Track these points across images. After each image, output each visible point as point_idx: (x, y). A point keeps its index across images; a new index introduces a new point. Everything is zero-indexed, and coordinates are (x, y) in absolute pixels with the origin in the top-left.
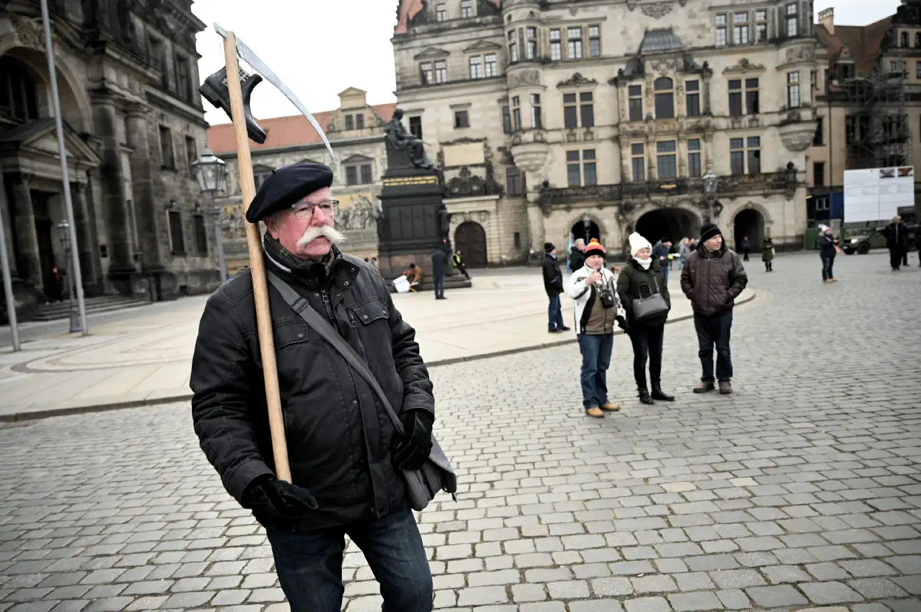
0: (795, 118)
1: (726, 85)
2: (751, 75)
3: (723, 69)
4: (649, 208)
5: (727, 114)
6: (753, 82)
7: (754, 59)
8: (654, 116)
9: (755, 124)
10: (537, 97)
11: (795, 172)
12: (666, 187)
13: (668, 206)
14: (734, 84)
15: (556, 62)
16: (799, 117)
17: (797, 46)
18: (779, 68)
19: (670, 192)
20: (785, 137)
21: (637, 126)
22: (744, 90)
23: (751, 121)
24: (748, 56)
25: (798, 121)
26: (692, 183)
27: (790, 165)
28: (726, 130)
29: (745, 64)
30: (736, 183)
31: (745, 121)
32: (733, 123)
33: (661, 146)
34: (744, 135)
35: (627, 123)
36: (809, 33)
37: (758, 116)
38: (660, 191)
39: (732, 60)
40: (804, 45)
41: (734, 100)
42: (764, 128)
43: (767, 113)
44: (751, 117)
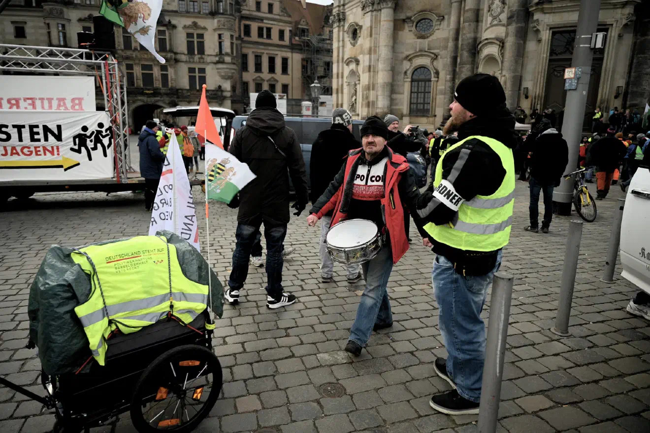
0: (221, 60)
1: (185, 35)
2: (200, 32)
3: (182, 26)
4: (139, 103)
5: (186, 52)
6: (201, 36)
7: (201, 22)
8: (139, 49)
9: (202, 60)
10: (63, 26)
11: (222, 91)
12: (147, 92)
13: (150, 103)
14: (190, 35)
15: (77, 4)
16: (224, 60)
17: (222, 19)
18: (215, 30)
19: (149, 95)
20: (219, 71)
21: (129, 53)
22: (195, 40)
23: (199, 58)
24: (196, 20)
25: (223, 62)
26: (164, 91)
27: (220, 87)
28: (186, 62)
29: (195, 25)
30: (189, 94)
31: (197, 58)
32: (189, 58)
33: (144, 67)
34: (197, 67)
35: (122, 50)
36: (228, 13)
37: (203, 56)
38: (143, 94)
39: (188, 22)
40: (226, 19)
41: (190, 45)
42: (208, 64)
43: (208, 55)
44: (199, 56)
